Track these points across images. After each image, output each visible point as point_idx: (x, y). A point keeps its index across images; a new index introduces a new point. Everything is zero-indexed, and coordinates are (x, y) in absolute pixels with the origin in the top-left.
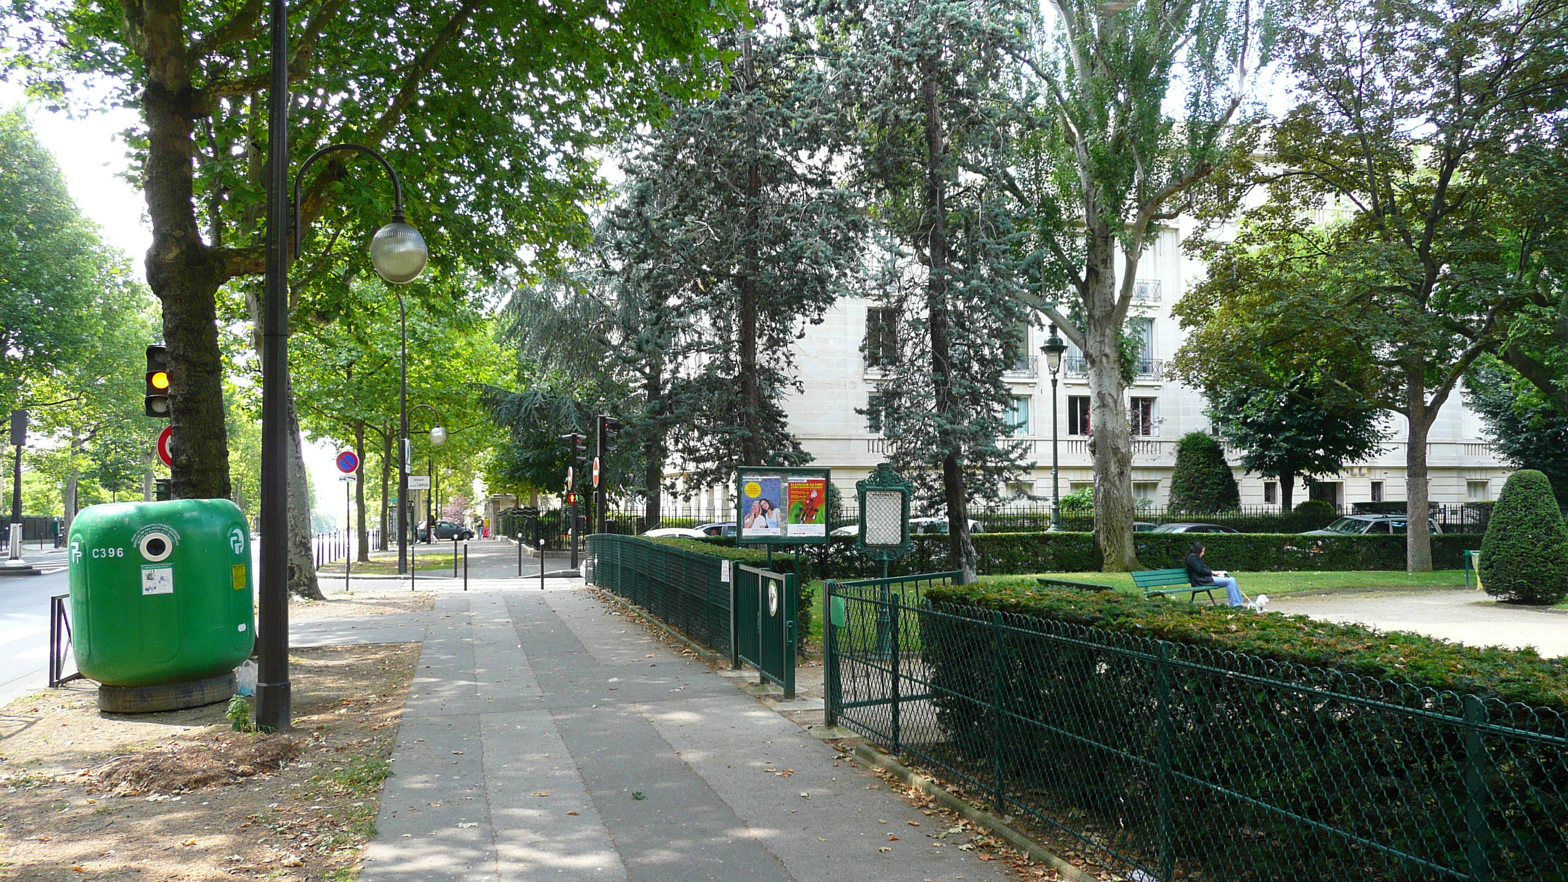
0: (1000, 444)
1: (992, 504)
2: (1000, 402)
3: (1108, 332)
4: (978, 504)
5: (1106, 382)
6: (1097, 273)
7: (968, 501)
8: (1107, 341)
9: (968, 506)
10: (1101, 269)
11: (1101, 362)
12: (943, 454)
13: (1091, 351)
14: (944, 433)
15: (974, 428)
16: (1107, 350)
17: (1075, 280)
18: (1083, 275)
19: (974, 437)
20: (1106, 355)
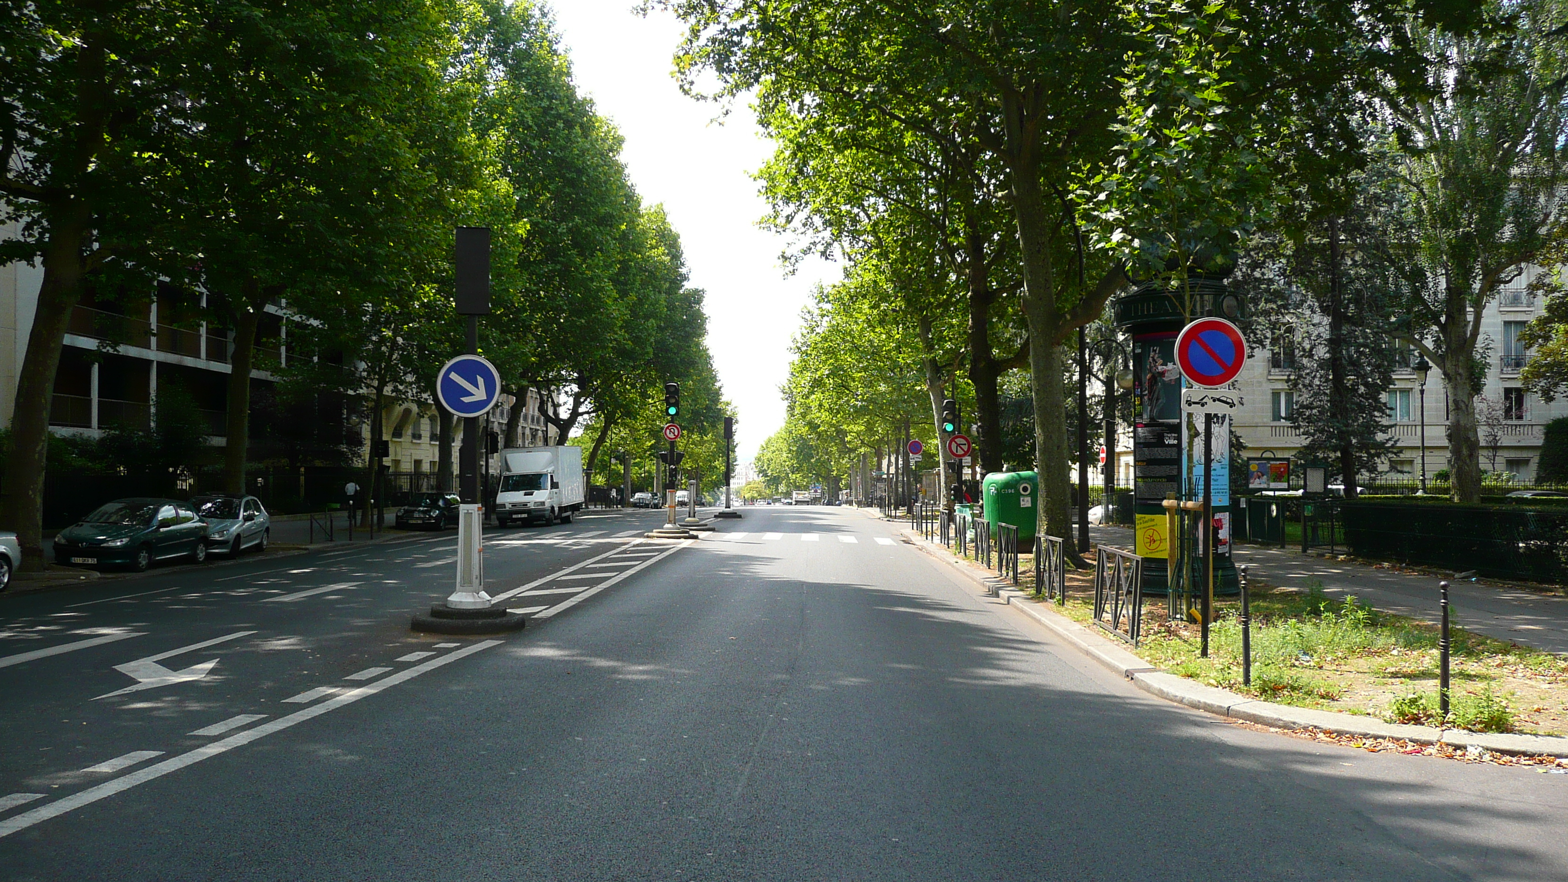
0: (1380, 437)
1: (1373, 475)
2: (1378, 411)
3: (1461, 358)
4: (1364, 476)
5: (1460, 393)
6: (1454, 318)
7: (1357, 473)
8: (1460, 364)
9: (1357, 477)
10: (1456, 315)
11: (1456, 379)
12: (1341, 445)
13: (1449, 371)
14: (1341, 432)
15: (1361, 429)
16: (1461, 371)
17: (1438, 323)
18: (1443, 319)
19: (1361, 434)
20: (1460, 374)
